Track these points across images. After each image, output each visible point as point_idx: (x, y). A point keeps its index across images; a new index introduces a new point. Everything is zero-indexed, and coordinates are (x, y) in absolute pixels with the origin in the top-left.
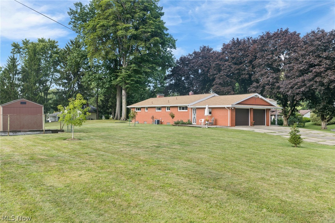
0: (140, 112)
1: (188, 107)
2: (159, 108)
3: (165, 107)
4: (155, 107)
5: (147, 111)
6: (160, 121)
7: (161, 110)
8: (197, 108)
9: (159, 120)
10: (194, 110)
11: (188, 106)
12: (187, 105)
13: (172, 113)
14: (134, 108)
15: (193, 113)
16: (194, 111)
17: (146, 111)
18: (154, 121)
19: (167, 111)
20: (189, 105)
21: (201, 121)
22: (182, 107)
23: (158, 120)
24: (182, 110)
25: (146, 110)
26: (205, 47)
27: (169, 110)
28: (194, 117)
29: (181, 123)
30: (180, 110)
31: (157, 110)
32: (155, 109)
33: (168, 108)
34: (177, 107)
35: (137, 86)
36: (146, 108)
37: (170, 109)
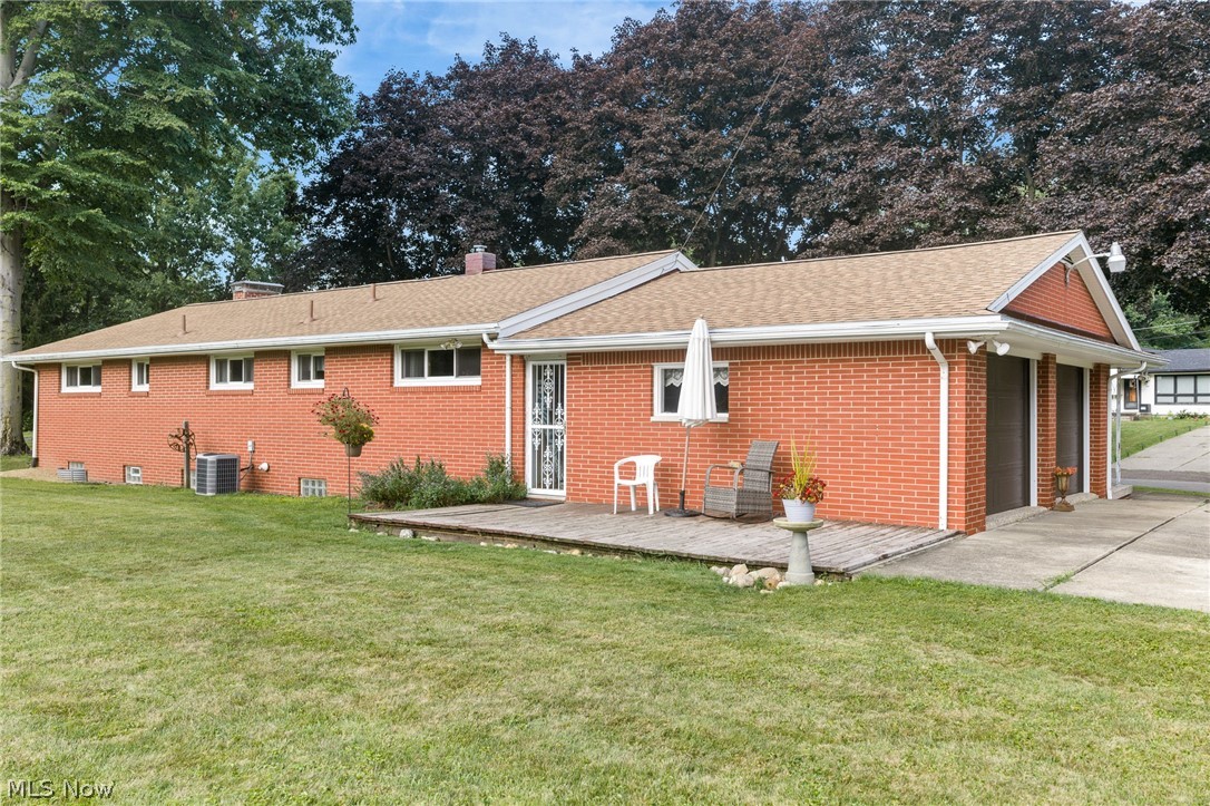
0: (92, 395)
1: (491, 345)
2: (238, 367)
3: (281, 355)
4: (201, 359)
5: (145, 388)
6: (244, 463)
7: (249, 379)
8: (575, 358)
9: (233, 462)
10: (538, 371)
11: (493, 337)
12: (482, 329)
13: (347, 400)
14: (55, 366)
15: (538, 398)
16: (549, 386)
17: (136, 388)
18: (194, 465)
19: (297, 384)
20: (504, 328)
21: (629, 471)
22: (433, 354)
23: (229, 455)
24: (433, 373)
25: (141, 382)
26: (513, 45)
27: (320, 375)
28: (546, 438)
29: (429, 490)
30: (407, 374)
31: (221, 379)
32: (201, 370)
33: (304, 359)
34: (385, 349)
35: (89, 217)
36: (140, 366)
37: (327, 367)
